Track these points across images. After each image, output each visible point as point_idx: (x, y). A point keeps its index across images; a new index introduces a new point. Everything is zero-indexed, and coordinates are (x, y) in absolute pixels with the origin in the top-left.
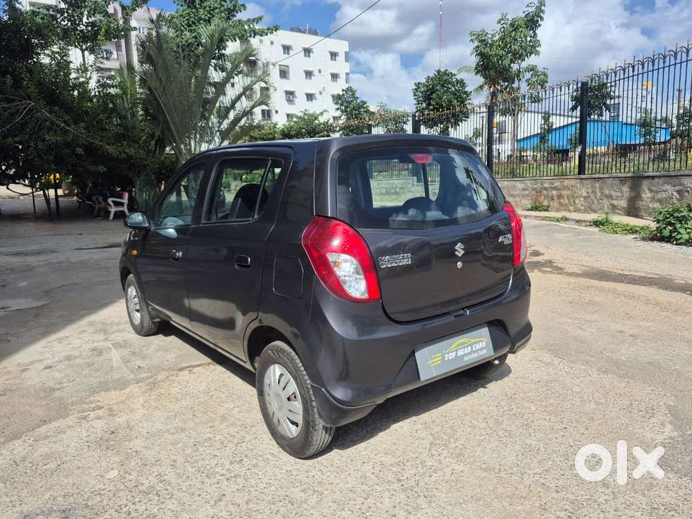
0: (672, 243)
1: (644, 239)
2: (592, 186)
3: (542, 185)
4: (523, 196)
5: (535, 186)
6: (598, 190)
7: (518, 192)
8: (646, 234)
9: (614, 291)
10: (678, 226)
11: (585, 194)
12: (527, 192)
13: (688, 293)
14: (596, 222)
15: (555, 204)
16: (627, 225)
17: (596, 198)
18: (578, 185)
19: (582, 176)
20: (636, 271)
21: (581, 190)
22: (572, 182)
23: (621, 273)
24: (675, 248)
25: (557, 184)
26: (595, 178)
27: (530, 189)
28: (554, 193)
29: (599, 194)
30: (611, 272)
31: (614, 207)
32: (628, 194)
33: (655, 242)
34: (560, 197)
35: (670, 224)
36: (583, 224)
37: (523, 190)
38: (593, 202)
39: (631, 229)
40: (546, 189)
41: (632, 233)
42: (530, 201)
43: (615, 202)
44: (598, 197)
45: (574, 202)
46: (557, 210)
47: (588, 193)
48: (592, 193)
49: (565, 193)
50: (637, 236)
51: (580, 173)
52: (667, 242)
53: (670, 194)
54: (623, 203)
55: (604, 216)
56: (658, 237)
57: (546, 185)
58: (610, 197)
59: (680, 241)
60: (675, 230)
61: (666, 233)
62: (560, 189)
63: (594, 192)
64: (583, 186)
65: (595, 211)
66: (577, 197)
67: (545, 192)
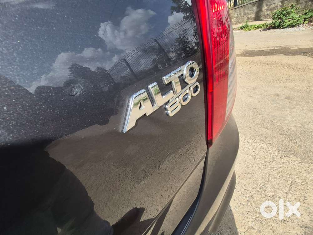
0: (280, 28)
1: (264, 30)
2: (240, 11)
6: (242, 12)
8: (265, 27)
9: (260, 62)
10: (284, 18)
11: (236, 16)
13: (302, 54)
14: (242, 27)
16: (256, 25)
17: (241, 16)
18: (234, 12)
19: (236, 7)
20: (268, 47)
21: (235, 14)
22: (231, 12)
23: (260, 50)
24: (282, 30)
26: (241, 7)
29: (242, 14)
30: (255, 50)
31: (249, 18)
32: (256, 10)
33: (271, 30)
35: (281, 18)
36: (236, 30)
38: (240, 19)
39: (258, 27)
41: (258, 28)
43: (249, 16)
44: (242, 16)
48: (239, 14)
50: (261, 29)
51: (234, 6)
52: (277, 28)
53: (277, 4)
54: (253, 16)
55: (245, 24)
56: (273, 27)
58: (247, 14)
59: (284, 26)
60: (283, 21)
61: (277, 24)
64: (236, 12)
65: (240, 23)
66: (233, 18)
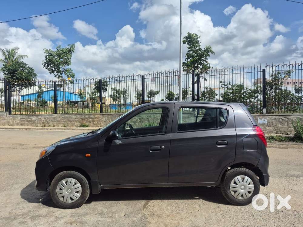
2: (108, 117)
3: (85, 116)
4: (76, 121)
5: (82, 117)
7: (73, 119)
11: (105, 120)
12: (78, 120)
15: (91, 124)
21: (103, 119)
22: (99, 116)
25: (92, 116)
26: (109, 114)
27: (79, 118)
28: (91, 120)
34: (93, 121)
37: (76, 118)
40: (86, 118)
42: (79, 123)
45: (100, 123)
46: (92, 127)
47: (106, 120)
48: (108, 120)
49: (96, 120)
51: (101, 112)
57: (87, 117)
62: (93, 118)
63: (109, 119)
64: (104, 117)
66: (101, 121)
67: (86, 119)
